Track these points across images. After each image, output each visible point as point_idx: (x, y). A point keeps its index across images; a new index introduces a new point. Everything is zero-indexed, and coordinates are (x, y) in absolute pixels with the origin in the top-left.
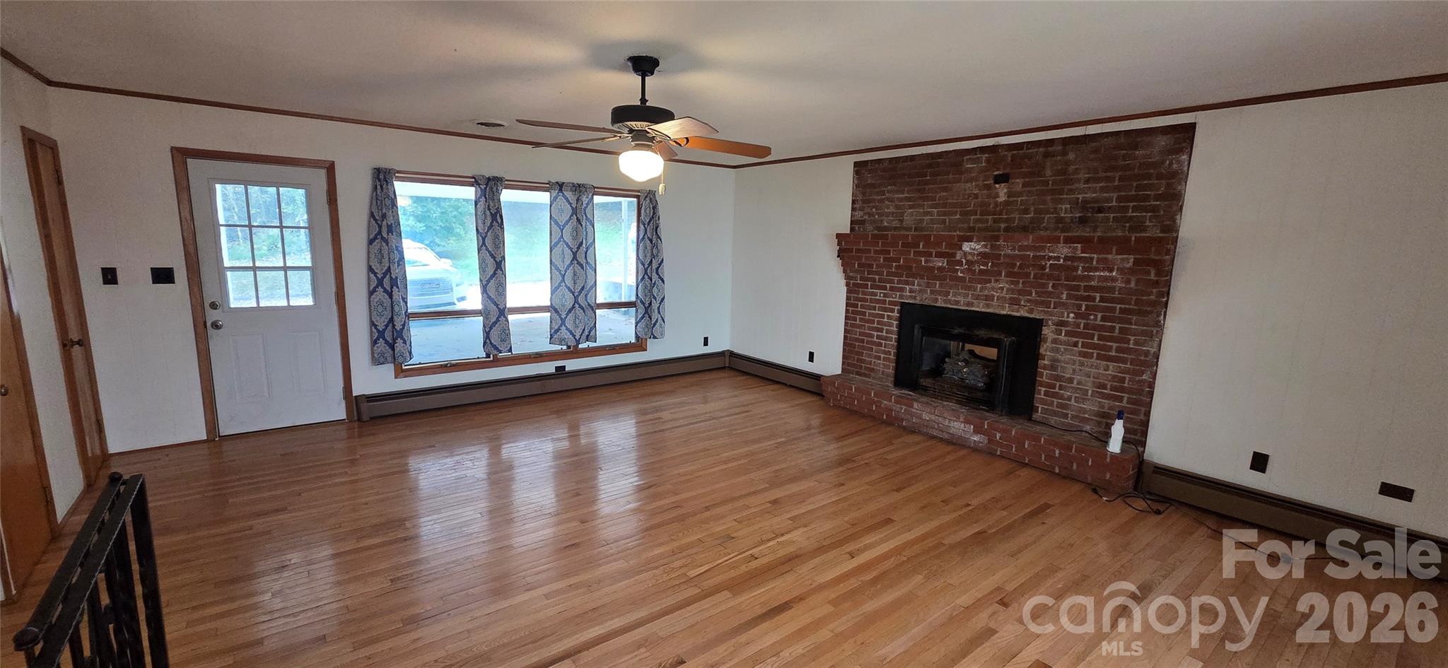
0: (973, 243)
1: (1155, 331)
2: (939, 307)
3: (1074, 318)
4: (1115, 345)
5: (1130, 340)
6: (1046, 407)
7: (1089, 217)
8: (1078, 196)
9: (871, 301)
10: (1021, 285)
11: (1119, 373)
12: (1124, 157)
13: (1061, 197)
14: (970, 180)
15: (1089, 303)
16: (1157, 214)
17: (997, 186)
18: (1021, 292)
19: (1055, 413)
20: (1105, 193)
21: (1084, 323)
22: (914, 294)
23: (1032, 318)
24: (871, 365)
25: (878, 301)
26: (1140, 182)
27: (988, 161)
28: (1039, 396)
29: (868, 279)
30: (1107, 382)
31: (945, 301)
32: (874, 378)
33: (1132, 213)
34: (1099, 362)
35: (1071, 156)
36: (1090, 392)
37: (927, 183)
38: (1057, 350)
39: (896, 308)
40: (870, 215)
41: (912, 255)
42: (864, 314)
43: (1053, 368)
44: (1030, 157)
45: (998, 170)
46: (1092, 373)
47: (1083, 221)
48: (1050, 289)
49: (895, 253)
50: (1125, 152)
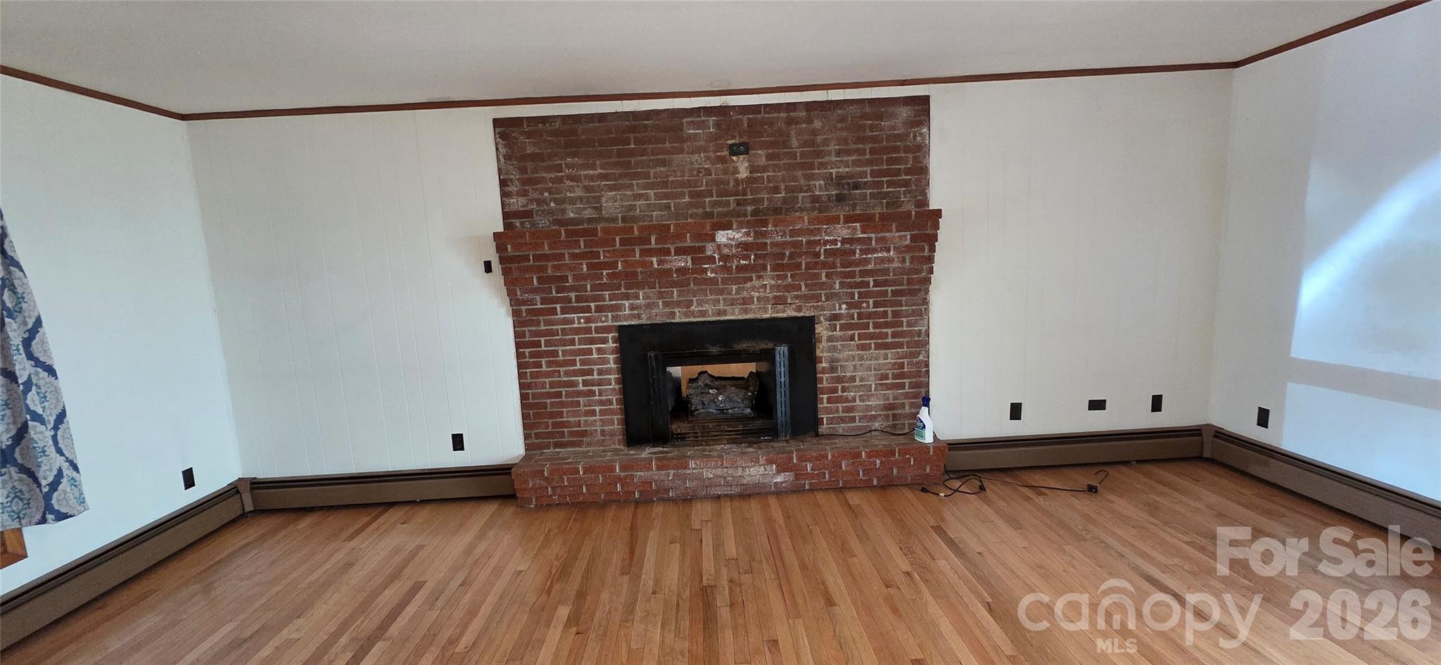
0: (730, 232)
1: (923, 309)
2: (678, 323)
3: (846, 309)
4: (889, 331)
5: (903, 322)
6: (831, 416)
7: (846, 194)
8: (831, 171)
9: (564, 332)
10: (789, 280)
11: (897, 359)
12: (872, 128)
13: (813, 172)
14: (698, 150)
15: (861, 290)
16: (909, 188)
17: (734, 158)
18: (788, 288)
19: (842, 420)
20: (857, 167)
21: (858, 313)
22: (636, 312)
23: (802, 317)
24: (580, 426)
25: (578, 331)
26: (890, 156)
27: (717, 125)
28: (821, 406)
29: (557, 300)
30: (888, 371)
31: (686, 315)
32: (589, 444)
33: (887, 188)
34: (877, 352)
35: (817, 124)
36: (873, 386)
37: (632, 153)
38: (834, 349)
39: (610, 335)
40: (539, 202)
41: (638, 255)
42: (555, 353)
43: (833, 369)
44: (771, 123)
45: (733, 137)
46: (873, 366)
47: (840, 199)
48: (824, 279)
49: (607, 255)
50: (871, 122)
